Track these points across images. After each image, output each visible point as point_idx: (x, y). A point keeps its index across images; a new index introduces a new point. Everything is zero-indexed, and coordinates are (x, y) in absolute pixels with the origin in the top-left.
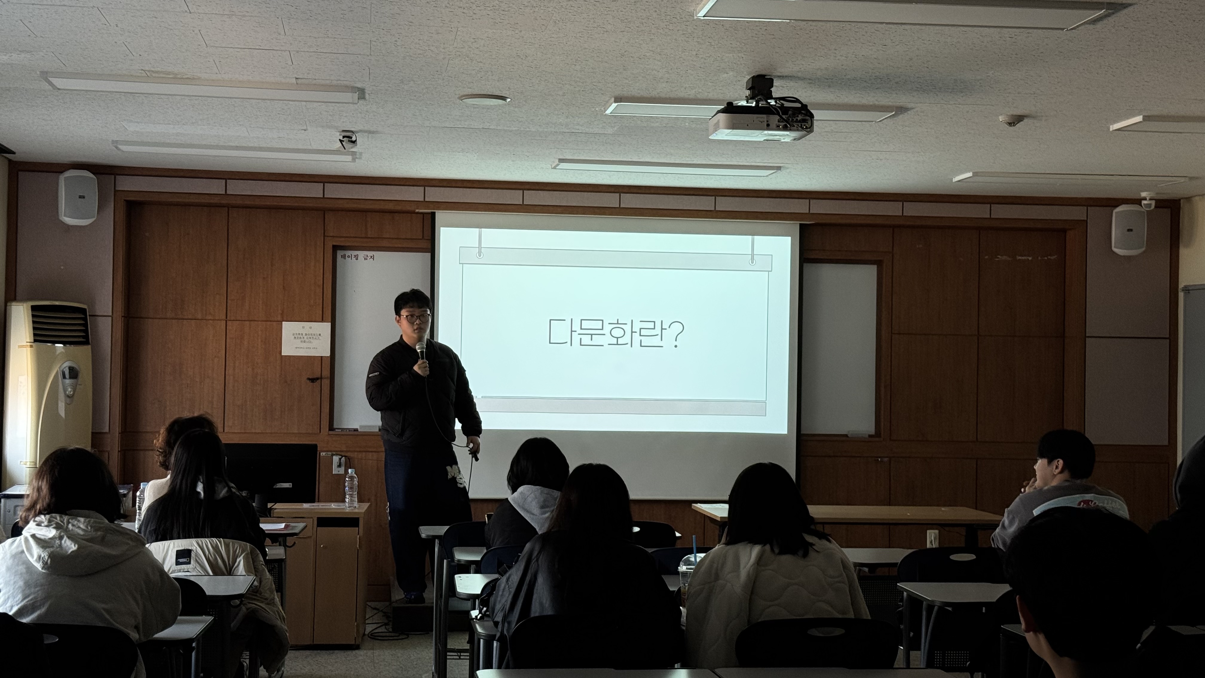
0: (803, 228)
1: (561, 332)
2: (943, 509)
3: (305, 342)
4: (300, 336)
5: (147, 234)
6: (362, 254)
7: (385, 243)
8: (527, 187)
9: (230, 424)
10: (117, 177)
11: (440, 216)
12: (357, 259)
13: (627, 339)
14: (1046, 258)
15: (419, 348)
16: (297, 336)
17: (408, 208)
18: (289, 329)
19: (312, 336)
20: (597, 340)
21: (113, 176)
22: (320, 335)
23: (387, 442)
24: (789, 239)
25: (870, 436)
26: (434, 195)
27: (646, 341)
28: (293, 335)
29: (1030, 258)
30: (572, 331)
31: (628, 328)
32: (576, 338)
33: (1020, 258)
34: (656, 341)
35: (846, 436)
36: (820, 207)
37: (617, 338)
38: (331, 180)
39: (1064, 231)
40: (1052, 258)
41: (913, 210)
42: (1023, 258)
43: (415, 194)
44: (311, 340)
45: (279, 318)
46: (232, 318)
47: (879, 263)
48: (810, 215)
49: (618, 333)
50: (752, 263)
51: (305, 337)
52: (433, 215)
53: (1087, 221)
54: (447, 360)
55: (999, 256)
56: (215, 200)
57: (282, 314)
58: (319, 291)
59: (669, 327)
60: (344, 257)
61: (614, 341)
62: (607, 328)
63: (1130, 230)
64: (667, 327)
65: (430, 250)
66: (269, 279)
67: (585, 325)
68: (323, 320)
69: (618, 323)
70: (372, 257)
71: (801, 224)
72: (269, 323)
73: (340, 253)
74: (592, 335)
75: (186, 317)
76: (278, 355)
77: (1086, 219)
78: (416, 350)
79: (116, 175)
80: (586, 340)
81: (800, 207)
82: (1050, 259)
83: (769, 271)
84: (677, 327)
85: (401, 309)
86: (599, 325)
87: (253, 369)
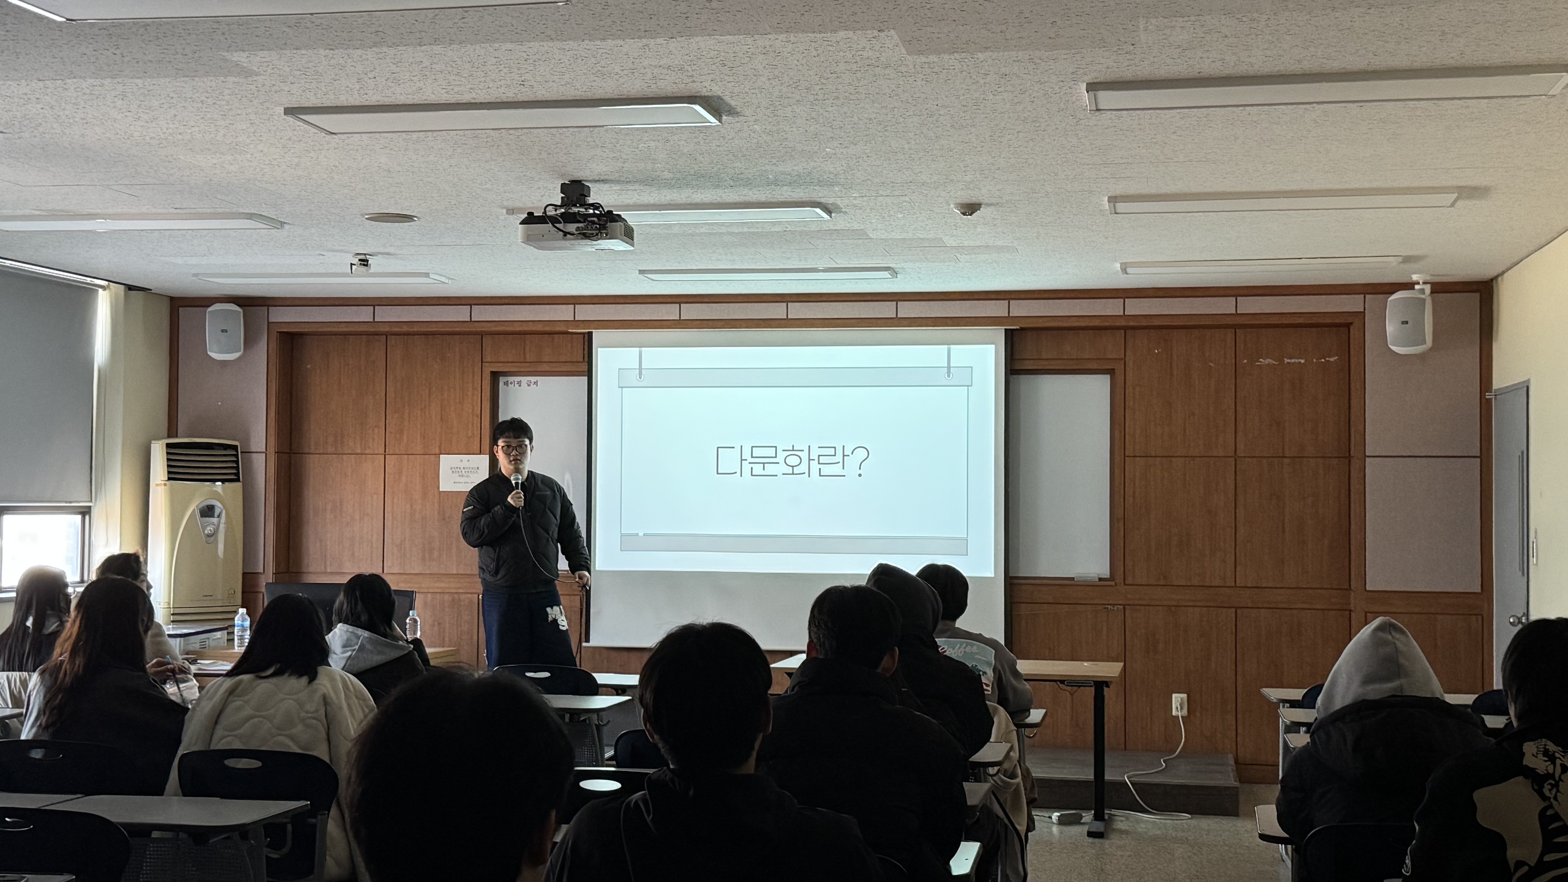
0: (1010, 336)
1: (730, 460)
3: (463, 476)
5: (309, 366)
6: (524, 380)
7: (545, 368)
8: (684, 300)
9: (390, 564)
10: (270, 308)
11: (598, 336)
12: (520, 386)
13: (803, 468)
14: (1323, 360)
15: (514, 479)
16: (454, 470)
17: (562, 328)
18: (447, 462)
19: (470, 470)
20: (770, 469)
21: (266, 308)
22: (478, 468)
24: (992, 347)
25: (1100, 579)
26: (585, 313)
27: (826, 470)
28: (451, 469)
29: (1303, 361)
30: (742, 460)
31: (804, 455)
32: (746, 467)
33: (1289, 361)
34: (837, 469)
35: (1073, 579)
36: (1021, 309)
37: (793, 467)
38: (476, 302)
39: (1348, 325)
40: (1332, 359)
42: (1293, 361)
43: (564, 313)
44: (470, 474)
45: (438, 452)
46: (391, 452)
47: (1111, 372)
48: (1009, 319)
49: (793, 460)
50: (950, 376)
51: (463, 471)
52: (590, 334)
53: (1364, 313)
54: (549, 493)
55: (1261, 360)
56: (365, 329)
57: (440, 447)
58: (477, 421)
59: (852, 453)
60: (506, 384)
61: (790, 470)
62: (781, 455)
63: (1406, 323)
64: (850, 454)
65: (587, 373)
66: (427, 410)
67: (756, 452)
68: (480, 453)
69: (793, 450)
70: (536, 383)
71: (1006, 330)
72: (426, 457)
73: (502, 380)
74: (764, 463)
75: (346, 452)
76: (436, 490)
77: (1362, 310)
79: (268, 306)
80: (758, 469)
81: (997, 309)
82: (1328, 361)
83: (968, 386)
84: (862, 453)
85: (498, 439)
86: (771, 452)
87: (411, 506)
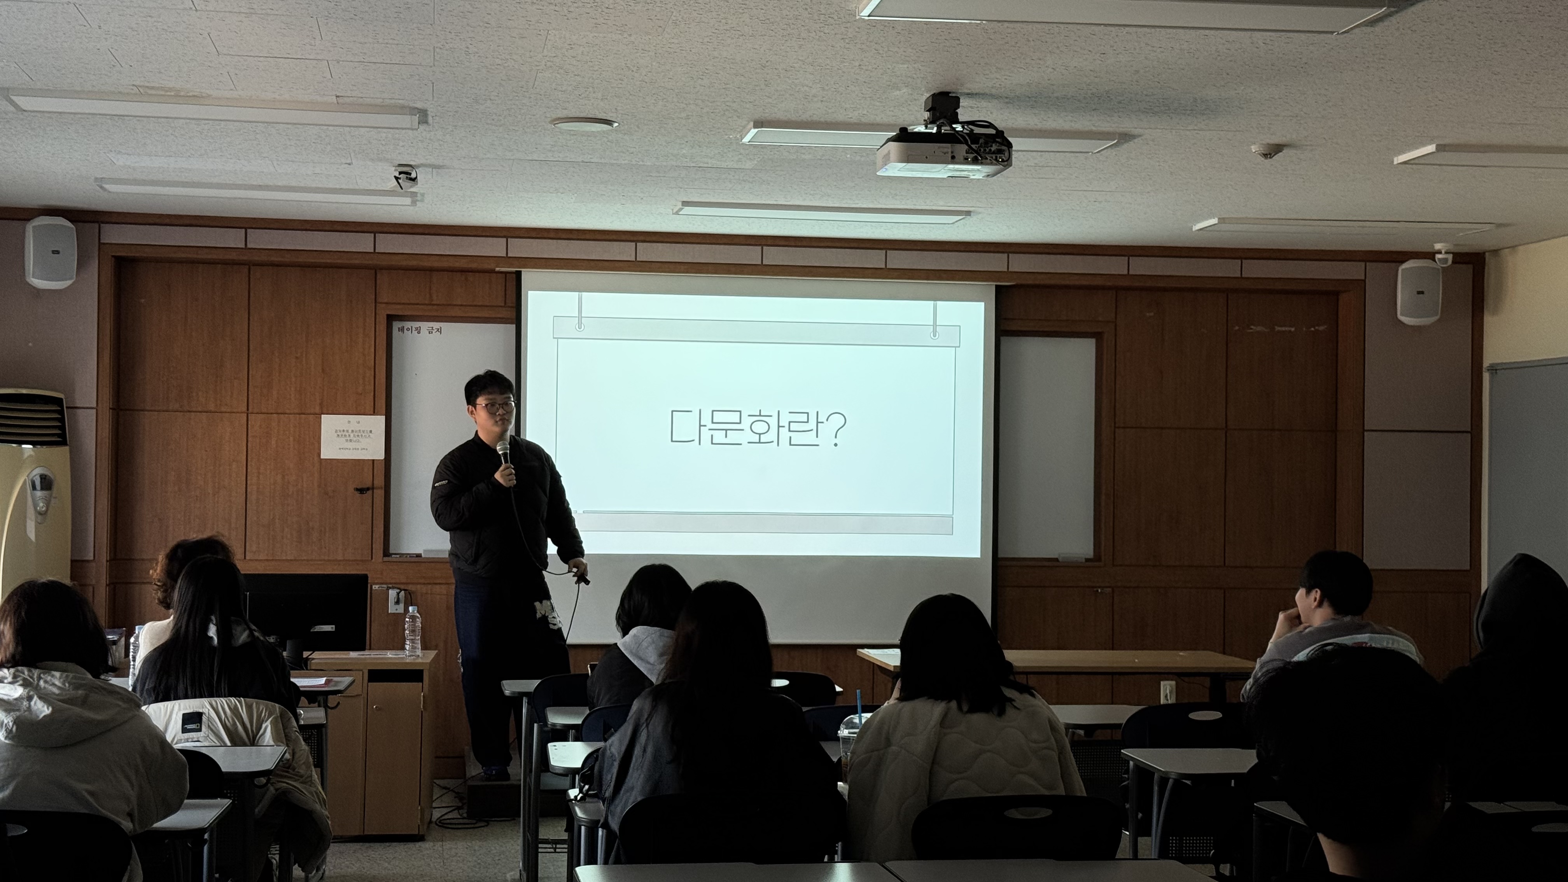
0: (1000, 291)
1: (686, 427)
2: (1181, 654)
3: (351, 441)
4: (345, 433)
5: (143, 301)
6: (425, 326)
7: (457, 312)
8: (642, 238)
9: (254, 549)
10: (102, 225)
11: (528, 276)
12: (419, 333)
13: (772, 436)
14: (1313, 329)
15: (501, 450)
16: (340, 434)
17: (486, 266)
18: (330, 424)
19: (360, 434)
20: (733, 437)
21: (97, 225)
22: (371, 432)
23: (457, 571)
24: (981, 306)
25: (1087, 560)
26: (520, 248)
27: (797, 438)
28: (336, 431)
29: (1293, 329)
30: (700, 426)
31: (773, 422)
32: (706, 434)
33: (1280, 329)
34: (810, 438)
35: (1056, 560)
36: (1022, 264)
37: (760, 434)
38: (385, 230)
39: (1336, 294)
40: (1321, 328)
41: (1142, 267)
42: (1283, 329)
43: (494, 248)
44: (361, 439)
45: (317, 410)
46: (255, 411)
47: (1098, 336)
48: (1009, 274)
49: (760, 427)
50: (935, 336)
51: (352, 435)
52: (518, 275)
53: (1364, 281)
54: (536, 464)
55: (1252, 327)
56: (233, 256)
57: (321, 404)
58: (370, 374)
59: (827, 420)
60: (402, 329)
61: (756, 438)
62: (747, 422)
63: (1420, 293)
64: (824, 420)
65: (515, 321)
66: (304, 360)
67: (718, 417)
68: (374, 413)
69: (760, 415)
70: (439, 330)
71: (996, 286)
72: (303, 417)
73: (396, 325)
74: (726, 430)
75: (194, 409)
76: (316, 459)
77: (1363, 278)
78: (496, 450)
79: (100, 222)
80: (719, 437)
81: (996, 263)
82: (1318, 330)
83: (955, 347)
84: (838, 420)
85: (477, 397)
86: (735, 417)
87: (283, 477)
